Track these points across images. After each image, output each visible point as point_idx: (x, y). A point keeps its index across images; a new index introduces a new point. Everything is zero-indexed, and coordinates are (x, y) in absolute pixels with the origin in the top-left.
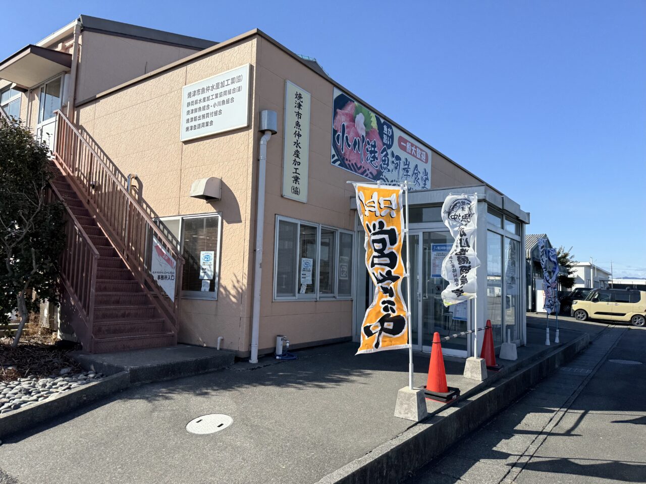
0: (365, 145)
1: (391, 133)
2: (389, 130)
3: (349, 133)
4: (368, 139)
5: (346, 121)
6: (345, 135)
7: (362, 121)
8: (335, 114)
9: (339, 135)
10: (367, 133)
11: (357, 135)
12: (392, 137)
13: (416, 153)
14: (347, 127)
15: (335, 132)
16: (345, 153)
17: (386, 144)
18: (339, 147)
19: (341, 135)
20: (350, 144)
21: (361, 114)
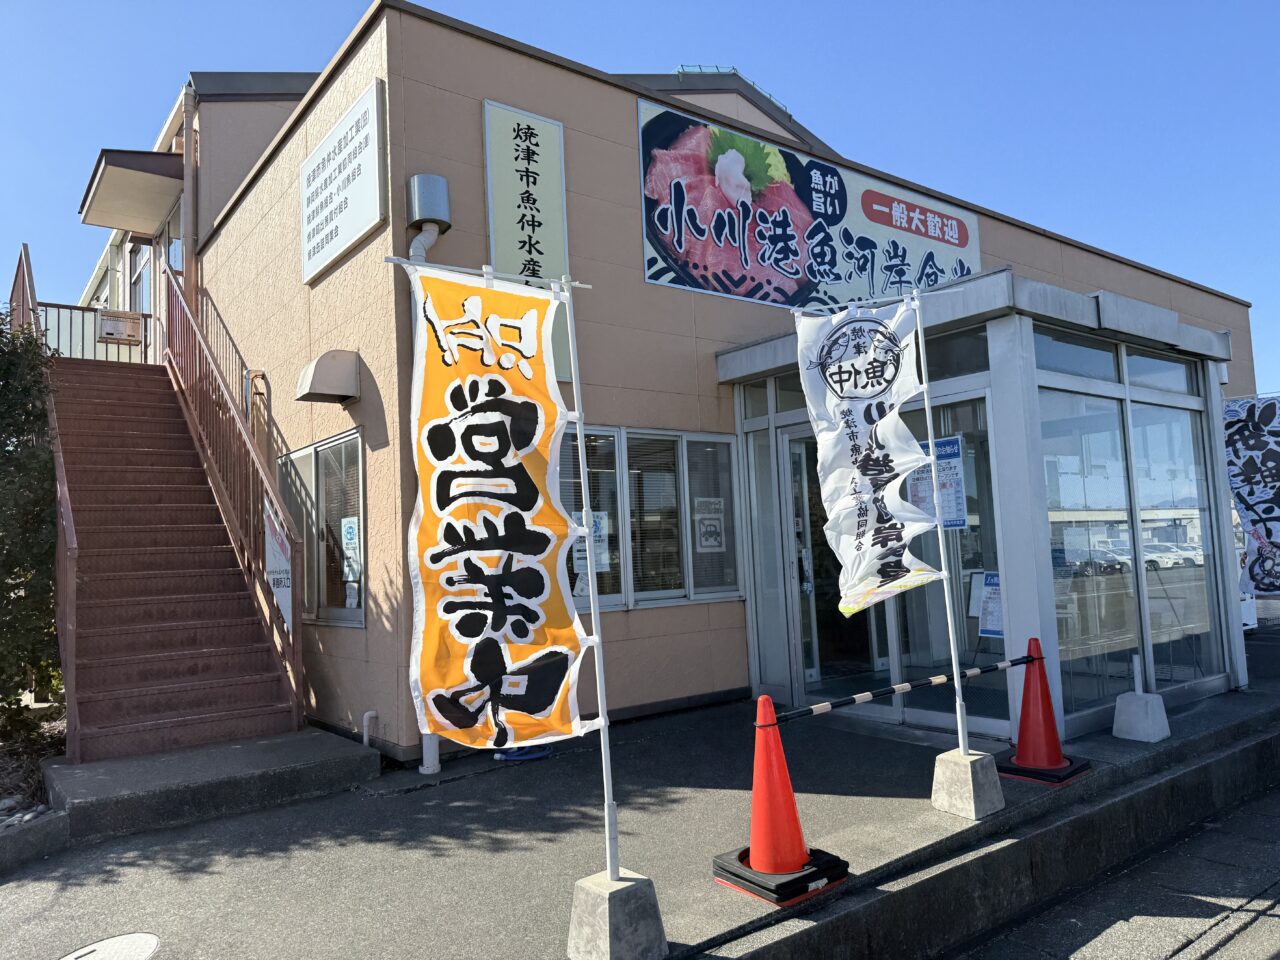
0: (755, 224)
1: (836, 186)
2: (828, 179)
3: (697, 201)
4: (760, 210)
5: (684, 173)
6: (686, 208)
7: (739, 167)
8: (649, 161)
9: (665, 211)
10: (757, 197)
11: (725, 202)
12: (841, 195)
13: (926, 227)
14: (690, 187)
15: (651, 204)
16: (688, 253)
17: (825, 216)
18: (667, 240)
19: (672, 208)
20: (703, 227)
21: (732, 154)
